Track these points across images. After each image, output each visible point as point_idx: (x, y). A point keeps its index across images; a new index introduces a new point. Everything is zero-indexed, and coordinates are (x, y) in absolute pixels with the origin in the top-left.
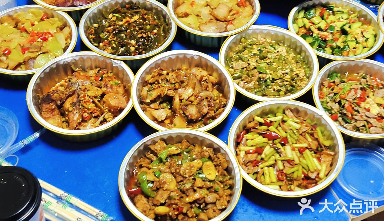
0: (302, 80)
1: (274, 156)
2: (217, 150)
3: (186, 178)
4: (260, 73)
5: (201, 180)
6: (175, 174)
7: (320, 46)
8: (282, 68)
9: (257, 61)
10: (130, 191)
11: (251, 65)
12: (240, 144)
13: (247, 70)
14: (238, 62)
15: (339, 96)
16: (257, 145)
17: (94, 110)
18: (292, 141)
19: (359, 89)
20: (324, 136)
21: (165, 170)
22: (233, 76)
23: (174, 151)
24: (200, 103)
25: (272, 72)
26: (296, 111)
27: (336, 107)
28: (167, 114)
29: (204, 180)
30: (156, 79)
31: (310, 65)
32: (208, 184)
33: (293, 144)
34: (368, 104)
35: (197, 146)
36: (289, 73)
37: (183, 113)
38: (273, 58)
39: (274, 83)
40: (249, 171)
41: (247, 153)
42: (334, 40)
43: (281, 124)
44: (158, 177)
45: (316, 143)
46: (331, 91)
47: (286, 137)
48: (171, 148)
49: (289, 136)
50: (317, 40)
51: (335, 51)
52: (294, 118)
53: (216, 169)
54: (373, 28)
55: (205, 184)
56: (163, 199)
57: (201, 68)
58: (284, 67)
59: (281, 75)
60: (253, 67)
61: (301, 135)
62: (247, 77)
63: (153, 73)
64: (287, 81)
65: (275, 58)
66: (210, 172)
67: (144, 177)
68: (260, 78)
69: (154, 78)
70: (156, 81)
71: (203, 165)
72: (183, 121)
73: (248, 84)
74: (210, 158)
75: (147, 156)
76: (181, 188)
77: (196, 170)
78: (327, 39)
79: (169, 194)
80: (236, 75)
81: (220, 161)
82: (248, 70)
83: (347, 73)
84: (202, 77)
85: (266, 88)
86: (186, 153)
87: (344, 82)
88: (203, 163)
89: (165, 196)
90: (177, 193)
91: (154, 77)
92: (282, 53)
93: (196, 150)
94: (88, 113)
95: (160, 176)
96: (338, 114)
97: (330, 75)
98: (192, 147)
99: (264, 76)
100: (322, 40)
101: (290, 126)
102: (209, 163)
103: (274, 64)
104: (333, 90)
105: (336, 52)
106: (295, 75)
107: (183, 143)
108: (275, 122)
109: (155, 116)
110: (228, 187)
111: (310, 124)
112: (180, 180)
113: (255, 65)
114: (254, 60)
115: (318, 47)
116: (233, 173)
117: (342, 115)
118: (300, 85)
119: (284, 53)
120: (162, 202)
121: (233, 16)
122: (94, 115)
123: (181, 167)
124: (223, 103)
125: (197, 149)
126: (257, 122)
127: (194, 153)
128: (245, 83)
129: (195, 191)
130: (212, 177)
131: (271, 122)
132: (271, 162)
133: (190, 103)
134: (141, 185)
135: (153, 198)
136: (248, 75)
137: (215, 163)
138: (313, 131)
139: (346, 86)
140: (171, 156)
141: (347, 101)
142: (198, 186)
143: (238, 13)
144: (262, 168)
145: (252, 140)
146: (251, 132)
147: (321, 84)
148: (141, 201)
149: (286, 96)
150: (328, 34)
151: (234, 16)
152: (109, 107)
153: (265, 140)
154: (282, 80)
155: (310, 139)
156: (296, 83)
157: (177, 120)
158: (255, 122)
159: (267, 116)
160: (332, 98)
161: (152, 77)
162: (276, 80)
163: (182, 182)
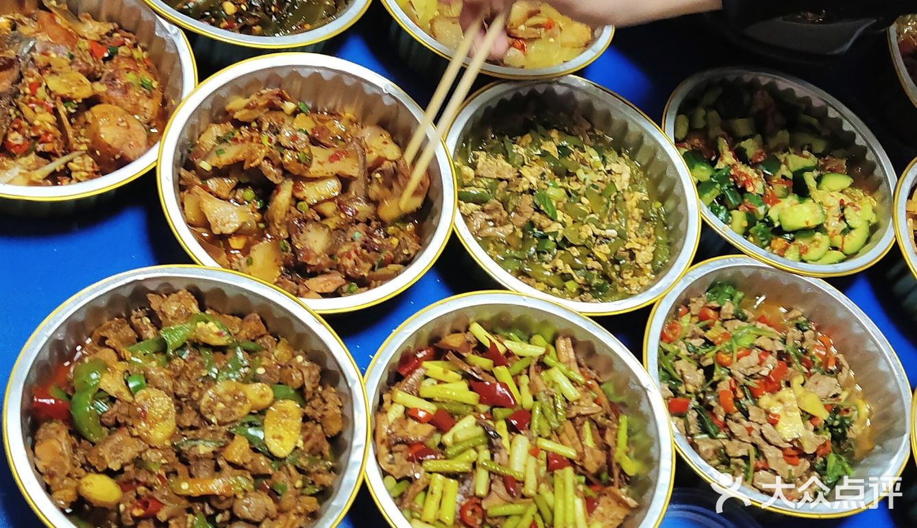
0: (638, 271)
1: (477, 451)
2: (330, 376)
3: (210, 423)
4: (538, 210)
5: (248, 445)
6: (184, 399)
7: (722, 200)
8: (601, 221)
9: (543, 174)
10: (35, 400)
11: (524, 179)
12: (403, 382)
13: (507, 189)
14: (496, 157)
15: (714, 352)
16: (443, 402)
17: (47, 133)
18: (539, 428)
19: (776, 353)
20: (630, 443)
21: (161, 381)
22: (467, 190)
23: (211, 335)
24: (344, 228)
25: (569, 220)
26: (587, 351)
27: (695, 378)
28: (244, 223)
29: (257, 448)
30: (256, 114)
31: (676, 241)
32: (263, 461)
33: (540, 436)
34: (779, 403)
35: (283, 340)
36: (613, 240)
37: (287, 236)
38: (588, 182)
39: (563, 252)
40: (392, 466)
41: (409, 414)
42: (764, 199)
43: (532, 368)
44: (132, 393)
45: (601, 456)
46: (701, 332)
47: (531, 412)
48: (206, 322)
49: (537, 411)
50: (723, 180)
51: (754, 228)
52: (574, 366)
53: (304, 429)
54: (875, 204)
55: (252, 460)
56: (118, 458)
57: (389, 135)
58: (606, 220)
59: (590, 238)
60: (526, 187)
61: (572, 420)
62: (502, 208)
63: (253, 97)
64: (598, 260)
65: (593, 186)
66: (281, 431)
67: (94, 376)
68: (532, 224)
69: (253, 112)
70: (256, 120)
71: (272, 404)
72: (275, 261)
73: (495, 226)
74: (301, 392)
75: (133, 318)
76: (182, 448)
77: (245, 412)
78: (750, 189)
79: (140, 453)
80: (473, 191)
81: (326, 410)
82: (512, 189)
83: (763, 298)
84: (380, 161)
85: (535, 256)
86: (240, 355)
87: (744, 319)
88: (276, 399)
89: (129, 452)
90: (164, 457)
91: (253, 108)
92: (617, 179)
93: (277, 353)
94: (24, 136)
95: (139, 393)
96: (694, 399)
97: (715, 285)
98: (268, 340)
99: (545, 222)
100: (736, 186)
101: (554, 384)
102: (292, 406)
103: (584, 200)
104: (706, 328)
105: (757, 231)
106: (626, 250)
107: (248, 321)
108: (521, 357)
109: (207, 216)
110: (317, 490)
111: (607, 397)
112: (188, 424)
113: (535, 184)
114: (537, 169)
115: (717, 199)
116: (343, 458)
117: (702, 407)
118: (626, 283)
119: (622, 182)
120: (110, 466)
121: (533, 30)
122: (40, 147)
123: (210, 386)
124: (405, 252)
125: (280, 352)
126: (473, 340)
127: (265, 362)
128: (490, 220)
129: (218, 469)
130: (281, 448)
131: (509, 354)
132: (460, 465)
133: (317, 218)
134: (75, 397)
135: (94, 444)
136: (505, 203)
137: (308, 410)
138: (608, 421)
139: (745, 334)
140: (198, 345)
141: (731, 374)
142: (230, 459)
143: (549, 26)
144: (431, 473)
145: (440, 382)
146: (446, 360)
147: (683, 303)
148: (54, 443)
149: (577, 298)
150: (756, 175)
151: (538, 31)
152: (93, 142)
153: (472, 397)
154: (586, 252)
155: (589, 441)
156: (619, 274)
157: (262, 252)
158: (468, 337)
159: (506, 334)
160: (696, 350)
161: (247, 107)
162: (571, 245)
163: (193, 432)
